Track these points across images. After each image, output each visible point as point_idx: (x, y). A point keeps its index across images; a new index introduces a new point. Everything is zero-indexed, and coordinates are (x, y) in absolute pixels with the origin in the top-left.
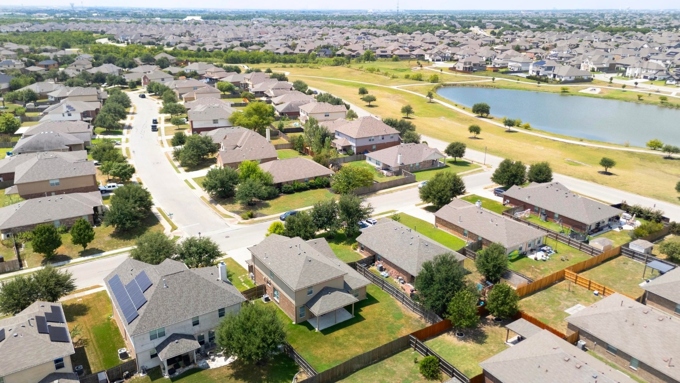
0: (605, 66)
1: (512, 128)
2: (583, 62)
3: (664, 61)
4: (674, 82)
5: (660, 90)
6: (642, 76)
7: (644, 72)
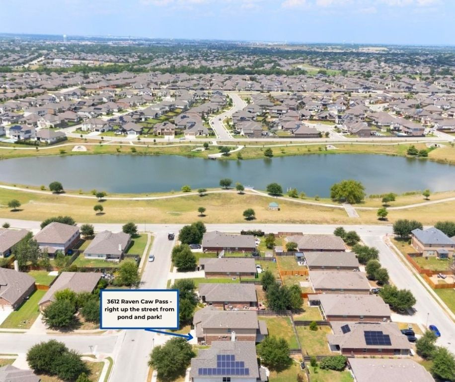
0: (58, 122)
1: (102, 198)
2: (39, 121)
3: (90, 113)
4: (120, 133)
5: (122, 141)
6: (94, 130)
7: (94, 126)
